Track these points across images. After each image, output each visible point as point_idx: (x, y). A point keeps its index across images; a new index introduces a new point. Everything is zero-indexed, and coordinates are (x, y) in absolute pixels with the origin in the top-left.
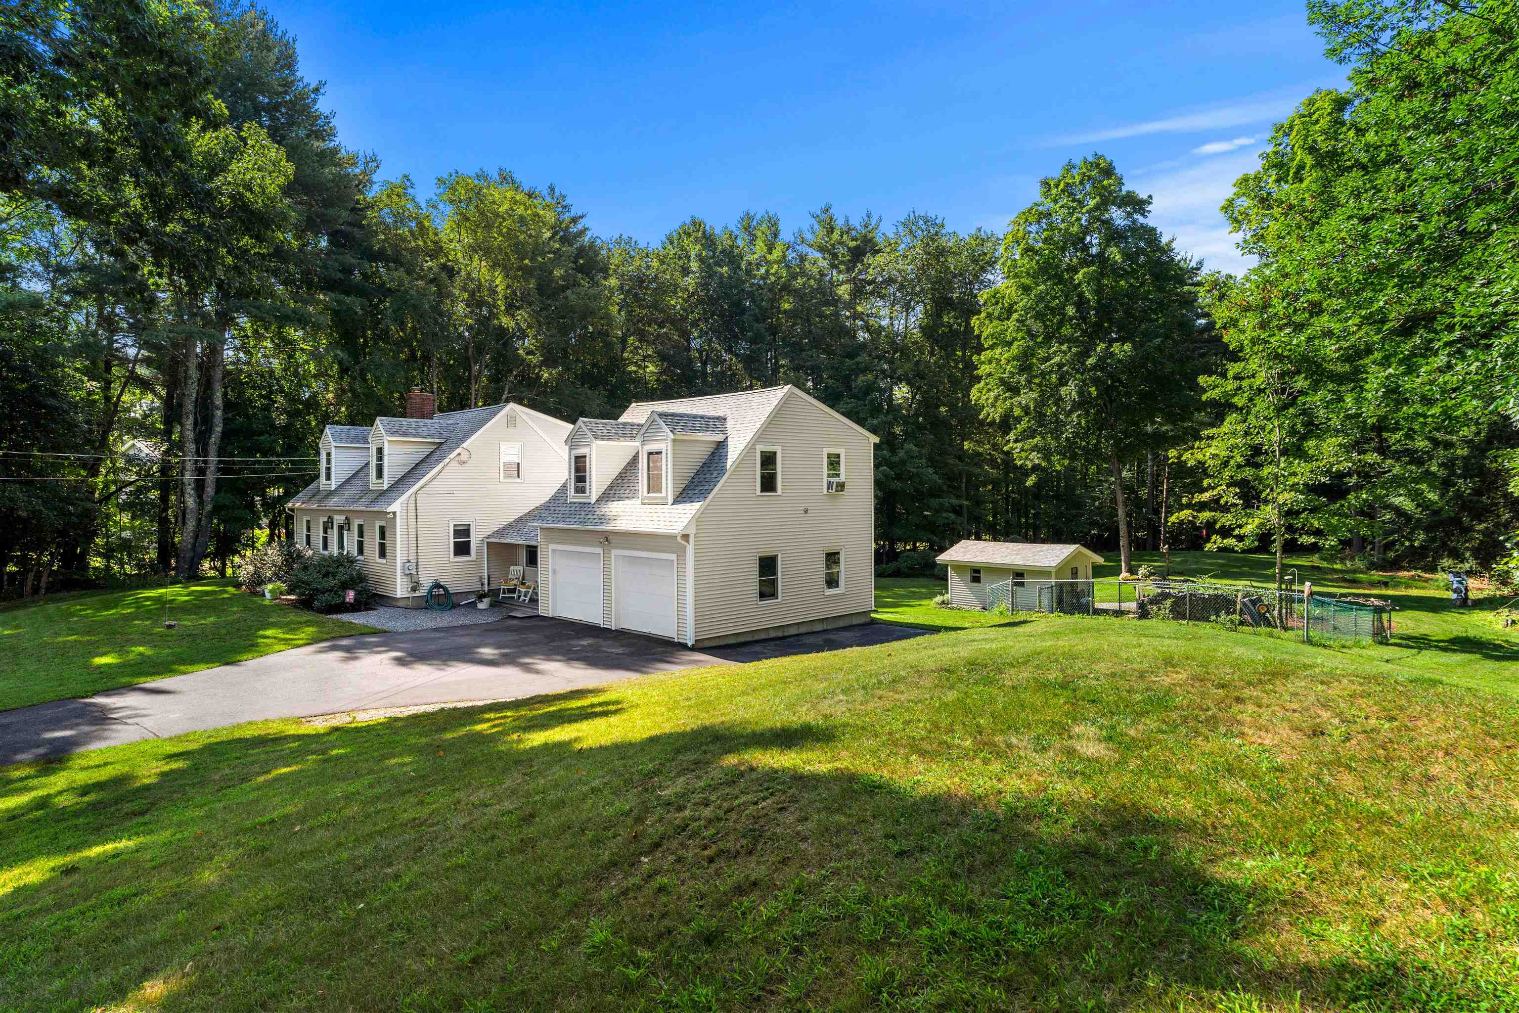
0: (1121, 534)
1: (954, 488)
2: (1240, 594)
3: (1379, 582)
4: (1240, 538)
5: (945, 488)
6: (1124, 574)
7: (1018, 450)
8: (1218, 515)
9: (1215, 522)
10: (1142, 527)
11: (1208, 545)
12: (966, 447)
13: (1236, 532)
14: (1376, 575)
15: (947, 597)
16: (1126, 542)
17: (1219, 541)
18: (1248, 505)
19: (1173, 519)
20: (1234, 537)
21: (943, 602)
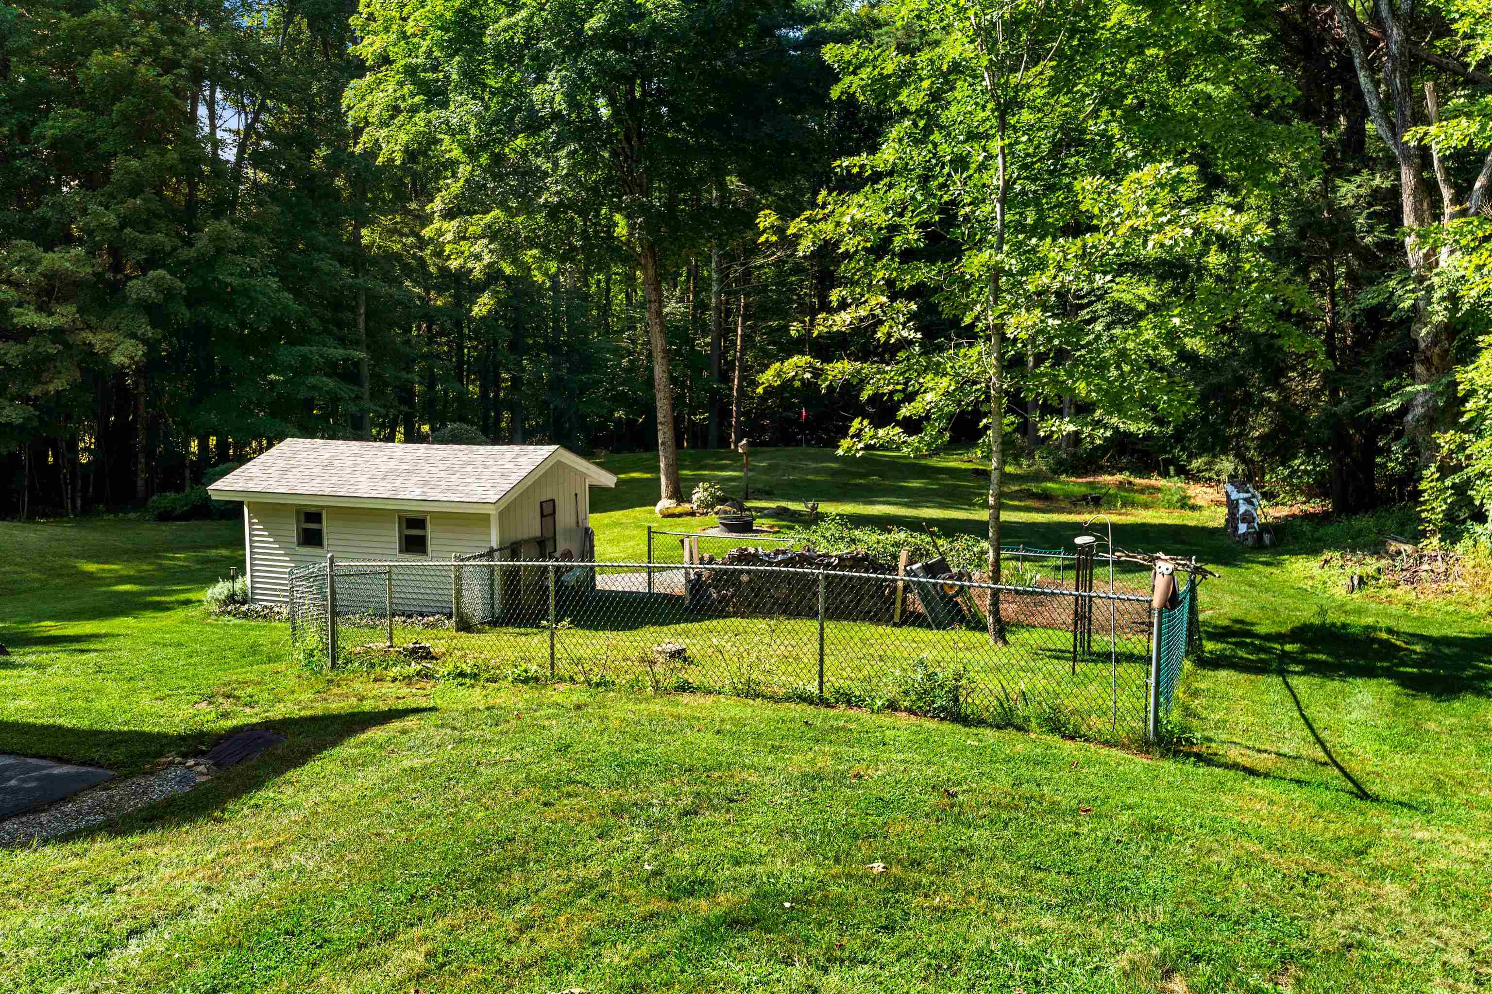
0: (660, 417)
1: (340, 325)
2: (903, 556)
3: (1084, 498)
4: (912, 426)
5: (314, 323)
6: (665, 503)
7: (449, 236)
8: (867, 368)
9: (863, 382)
10: (700, 405)
11: (845, 443)
12: (365, 241)
13: (904, 411)
14: (1075, 484)
15: (243, 583)
16: (670, 434)
17: (868, 432)
18: (930, 347)
19: (768, 377)
20: (898, 424)
21: (231, 598)
